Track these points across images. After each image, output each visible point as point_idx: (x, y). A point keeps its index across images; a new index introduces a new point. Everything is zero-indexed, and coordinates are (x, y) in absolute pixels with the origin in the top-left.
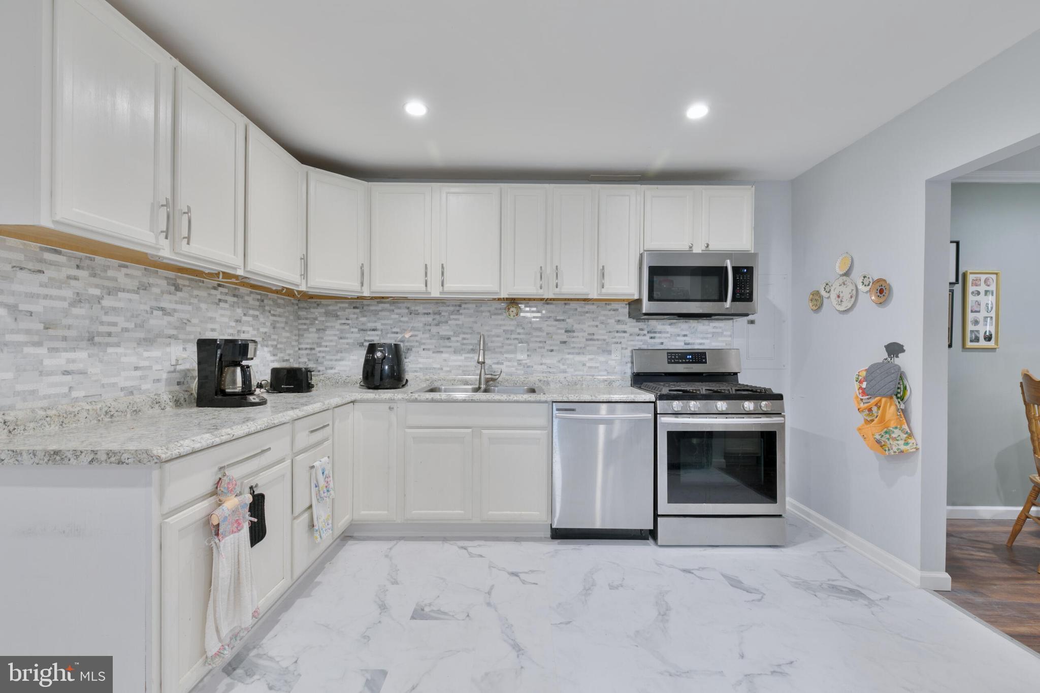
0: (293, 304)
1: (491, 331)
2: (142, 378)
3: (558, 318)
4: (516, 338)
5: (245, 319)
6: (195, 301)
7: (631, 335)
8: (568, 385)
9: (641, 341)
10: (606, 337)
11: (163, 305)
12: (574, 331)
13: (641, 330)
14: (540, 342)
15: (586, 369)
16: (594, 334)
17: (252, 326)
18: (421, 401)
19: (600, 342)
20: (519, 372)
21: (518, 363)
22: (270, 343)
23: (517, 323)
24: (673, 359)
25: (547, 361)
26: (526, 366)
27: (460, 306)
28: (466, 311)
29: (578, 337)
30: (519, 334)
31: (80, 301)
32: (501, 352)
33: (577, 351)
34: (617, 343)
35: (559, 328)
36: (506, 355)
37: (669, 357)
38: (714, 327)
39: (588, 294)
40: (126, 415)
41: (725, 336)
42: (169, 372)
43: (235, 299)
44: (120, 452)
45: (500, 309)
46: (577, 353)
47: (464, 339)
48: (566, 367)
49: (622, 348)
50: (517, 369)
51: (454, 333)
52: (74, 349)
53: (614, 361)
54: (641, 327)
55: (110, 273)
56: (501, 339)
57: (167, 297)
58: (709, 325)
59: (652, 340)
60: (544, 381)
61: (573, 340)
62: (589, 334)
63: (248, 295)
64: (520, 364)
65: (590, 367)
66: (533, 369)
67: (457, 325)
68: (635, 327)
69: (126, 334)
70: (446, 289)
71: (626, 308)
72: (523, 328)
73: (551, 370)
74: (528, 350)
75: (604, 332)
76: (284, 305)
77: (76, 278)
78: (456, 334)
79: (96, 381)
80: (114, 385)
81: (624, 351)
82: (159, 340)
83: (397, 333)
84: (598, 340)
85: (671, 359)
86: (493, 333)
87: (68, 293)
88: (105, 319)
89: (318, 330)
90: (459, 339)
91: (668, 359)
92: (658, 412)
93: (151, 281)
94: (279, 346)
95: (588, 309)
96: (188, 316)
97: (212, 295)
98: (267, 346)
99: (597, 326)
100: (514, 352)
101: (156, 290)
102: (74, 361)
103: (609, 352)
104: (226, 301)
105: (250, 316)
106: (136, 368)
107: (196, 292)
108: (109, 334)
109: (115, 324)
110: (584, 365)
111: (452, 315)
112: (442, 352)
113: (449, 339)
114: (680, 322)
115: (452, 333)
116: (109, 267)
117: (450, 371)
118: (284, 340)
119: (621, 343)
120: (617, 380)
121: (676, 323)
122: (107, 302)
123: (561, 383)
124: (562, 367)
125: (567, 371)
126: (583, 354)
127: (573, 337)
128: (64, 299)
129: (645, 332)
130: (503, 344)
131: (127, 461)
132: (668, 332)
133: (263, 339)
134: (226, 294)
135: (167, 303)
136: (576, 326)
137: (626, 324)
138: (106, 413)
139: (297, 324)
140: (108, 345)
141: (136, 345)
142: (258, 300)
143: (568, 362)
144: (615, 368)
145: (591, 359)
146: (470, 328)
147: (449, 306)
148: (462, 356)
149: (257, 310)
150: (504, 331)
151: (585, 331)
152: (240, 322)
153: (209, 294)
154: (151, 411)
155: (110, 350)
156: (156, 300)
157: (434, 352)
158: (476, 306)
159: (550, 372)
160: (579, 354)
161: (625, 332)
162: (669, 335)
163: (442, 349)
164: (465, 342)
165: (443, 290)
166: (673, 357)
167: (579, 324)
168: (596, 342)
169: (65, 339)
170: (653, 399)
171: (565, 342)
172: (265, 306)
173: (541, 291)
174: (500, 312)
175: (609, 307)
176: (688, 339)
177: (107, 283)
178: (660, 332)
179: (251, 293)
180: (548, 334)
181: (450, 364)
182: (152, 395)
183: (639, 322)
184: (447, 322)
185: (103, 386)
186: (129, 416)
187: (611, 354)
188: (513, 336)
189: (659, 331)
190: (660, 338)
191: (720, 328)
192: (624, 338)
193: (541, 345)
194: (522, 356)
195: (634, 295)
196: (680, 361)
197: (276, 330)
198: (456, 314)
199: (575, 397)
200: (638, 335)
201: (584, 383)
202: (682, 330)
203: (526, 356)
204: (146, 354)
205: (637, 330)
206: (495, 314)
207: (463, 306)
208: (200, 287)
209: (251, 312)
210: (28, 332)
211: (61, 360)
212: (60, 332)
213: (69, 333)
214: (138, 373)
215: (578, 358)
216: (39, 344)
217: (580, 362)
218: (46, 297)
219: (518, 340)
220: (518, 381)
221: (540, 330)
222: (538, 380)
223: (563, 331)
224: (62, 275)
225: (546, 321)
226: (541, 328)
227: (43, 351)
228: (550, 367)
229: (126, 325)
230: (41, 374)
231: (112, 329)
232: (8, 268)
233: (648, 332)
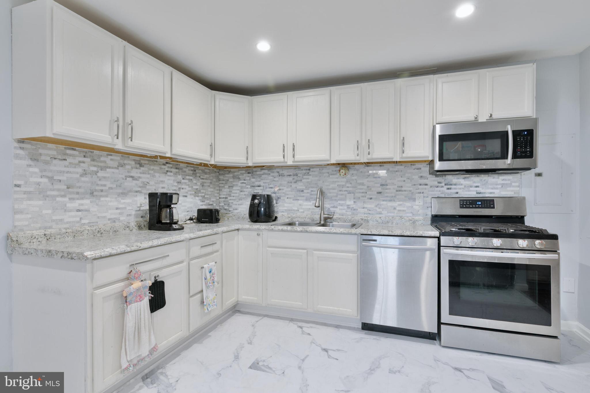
0: (215, 172)
1: (330, 186)
2: (120, 214)
4: (346, 190)
5: (183, 181)
6: (152, 172)
7: (431, 187)
8: (382, 222)
9: (440, 191)
10: (411, 189)
11: (132, 175)
12: (387, 185)
13: (440, 183)
14: (363, 193)
15: (396, 212)
16: (402, 187)
17: (188, 185)
18: (275, 231)
19: (406, 193)
20: (348, 213)
21: (347, 207)
22: (200, 195)
23: (347, 180)
24: (465, 205)
25: (368, 206)
26: (353, 209)
27: (309, 170)
28: (313, 173)
29: (390, 189)
30: (348, 187)
31: (86, 174)
32: (336, 200)
33: (389, 199)
34: (420, 193)
35: (376, 183)
36: (339, 202)
37: (461, 203)
38: (503, 180)
39: (393, 158)
40: (109, 233)
41: (514, 186)
42: (136, 211)
43: (177, 170)
44: (72, 253)
45: (335, 171)
46: (389, 200)
47: (312, 191)
48: (381, 210)
49: (424, 197)
50: (346, 211)
51: (306, 187)
52: (82, 199)
53: (418, 206)
54: (439, 181)
55: (102, 159)
56: (336, 191)
57: (135, 170)
58: (499, 178)
59: (449, 191)
60: (365, 220)
61: (386, 191)
62: (399, 187)
63: (185, 168)
64: (349, 208)
65: (399, 211)
66: (357, 211)
67: (308, 182)
68: (434, 181)
69: (111, 191)
70: (296, 159)
71: (427, 167)
72: (351, 183)
73: (369, 212)
74: (354, 198)
75: (410, 185)
76: (209, 173)
77: (84, 162)
78: (307, 188)
79: (94, 215)
80: (105, 217)
81: (425, 199)
82: (130, 193)
83: (272, 188)
84: (405, 191)
85: (463, 204)
86: (330, 187)
87: (80, 170)
88: (100, 183)
89: (229, 187)
90: (309, 191)
91: (460, 204)
92: (442, 245)
93: (126, 162)
94: (206, 196)
95: (398, 169)
96: (147, 180)
97: (162, 168)
98: (198, 196)
99: (404, 181)
100: (345, 200)
101: (128, 167)
102: (82, 205)
103: (414, 200)
104: (171, 172)
105: (186, 179)
106: (117, 209)
107: (152, 167)
108: (102, 191)
109: (105, 185)
110: (395, 209)
111: (304, 175)
112: (298, 200)
113: (302, 191)
114: (472, 177)
115: (304, 188)
116: (101, 156)
117: (303, 212)
118: (210, 193)
119: (423, 193)
120: (419, 220)
121: (469, 177)
122: (101, 174)
123: (377, 221)
124: (378, 210)
125: (382, 213)
126: (394, 201)
127: (387, 189)
128: (78, 173)
129: (443, 184)
130: (337, 194)
131: (74, 258)
132: (462, 185)
133: (195, 192)
134: (171, 168)
135: (135, 173)
136: (389, 182)
137: (427, 179)
138: (98, 231)
139: (218, 184)
140: (101, 196)
141: (117, 196)
142: (192, 170)
143: (383, 207)
144: (419, 211)
145: (401, 205)
146: (316, 184)
147: (302, 170)
148: (311, 202)
149: (191, 176)
150: (338, 186)
151: (395, 185)
152: (180, 183)
153: (161, 168)
154: (124, 231)
155: (102, 199)
156: (128, 172)
157: (293, 200)
158: (320, 170)
159: (369, 214)
160: (391, 201)
161: (426, 185)
162: (463, 187)
163: (298, 198)
164: (313, 193)
165: (294, 160)
166: (465, 203)
167: (391, 179)
168: (404, 193)
169: (78, 193)
170: (438, 235)
171: (380, 193)
172: (196, 174)
173: (358, 158)
174: (335, 173)
175: (414, 167)
176: (479, 190)
177: (100, 164)
178: (455, 185)
179: (187, 166)
180: (368, 187)
181: (303, 207)
182: (125, 223)
183: (438, 177)
184: (301, 180)
185: (98, 217)
186: (111, 233)
187: (415, 201)
188: (344, 189)
189: (454, 183)
190: (455, 189)
191: (509, 180)
192: (426, 189)
193: (363, 195)
194: (350, 202)
195: (429, 157)
196: (471, 206)
197: (204, 187)
198: (307, 175)
199: (377, 231)
200: (437, 187)
201: (394, 221)
202: (474, 182)
203: (353, 202)
204: (123, 201)
205: (436, 183)
206: (332, 174)
207: (311, 170)
208: (155, 164)
209: (188, 177)
210: (59, 190)
211: (76, 204)
212: (75, 190)
213: (81, 190)
214: (118, 211)
215: (390, 204)
216: (64, 196)
217: (391, 207)
218: (68, 172)
219: (347, 191)
220: (347, 219)
221: (362, 184)
222: (361, 218)
223: (379, 185)
224: (76, 161)
225: (367, 178)
226: (363, 183)
227: (66, 199)
228: (370, 210)
229: (111, 186)
230: (65, 211)
231: (103, 188)
232: (48, 158)
233: (445, 185)
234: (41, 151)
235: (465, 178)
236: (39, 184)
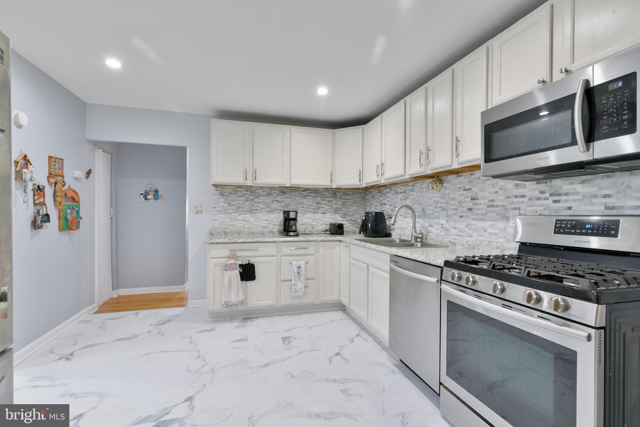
0: (360, 193)
1: (428, 202)
2: (268, 223)
3: (466, 188)
5: (322, 202)
6: (293, 197)
7: (530, 199)
9: (542, 206)
10: (504, 203)
12: (477, 199)
13: (542, 192)
14: (454, 209)
15: (486, 235)
16: (493, 201)
17: (327, 205)
19: (498, 209)
20: (442, 233)
21: (441, 226)
22: (340, 212)
23: (441, 194)
24: (563, 228)
25: (458, 225)
26: (446, 229)
29: (481, 204)
30: (442, 203)
31: (247, 201)
32: (432, 218)
33: (479, 217)
34: (515, 209)
35: (466, 197)
36: (435, 220)
37: (558, 225)
40: (259, 235)
42: (280, 222)
43: (316, 194)
46: (480, 219)
47: (416, 208)
48: (471, 232)
50: (440, 231)
52: (245, 214)
53: (510, 228)
54: (541, 190)
55: (257, 191)
56: (432, 208)
57: (279, 197)
59: (556, 205)
60: (453, 242)
61: (477, 207)
62: (490, 201)
63: (324, 192)
64: (443, 227)
65: (490, 233)
66: (450, 232)
67: (413, 199)
68: (534, 190)
69: (263, 210)
72: (444, 199)
73: (461, 234)
74: (447, 216)
75: (503, 198)
76: (352, 194)
77: (246, 194)
79: (252, 223)
80: (258, 225)
82: (275, 211)
84: (497, 206)
85: (561, 227)
86: (428, 204)
87: (244, 199)
88: (255, 205)
91: (556, 227)
92: (443, 278)
93: (272, 192)
94: (347, 213)
96: (289, 203)
97: (302, 194)
98: (338, 214)
99: (496, 192)
100: (438, 218)
101: (274, 195)
102: (245, 217)
103: (508, 219)
104: (310, 196)
105: (326, 200)
106: (266, 220)
107: (293, 194)
108: (257, 210)
109: (259, 207)
110: (485, 231)
111: (411, 192)
114: (596, 178)
116: (257, 190)
118: (352, 211)
119: (519, 209)
121: (592, 179)
122: (256, 200)
124: (469, 232)
125: (473, 235)
126: (485, 220)
127: (477, 204)
128: (243, 200)
129: (547, 195)
130: (433, 211)
132: (578, 193)
133: (335, 210)
134: (310, 193)
135: (279, 198)
136: (480, 194)
137: (525, 188)
138: (252, 233)
139: (364, 203)
140: (256, 213)
141: (266, 213)
142: (331, 193)
143: (473, 227)
145: (491, 226)
146: (418, 200)
147: (409, 186)
149: (331, 198)
150: (434, 202)
151: (486, 198)
152: (319, 203)
153: (301, 194)
154: (269, 235)
155: (257, 214)
156: (274, 198)
157: (404, 217)
160: (481, 220)
161: (524, 196)
162: (580, 197)
165: (384, 178)
166: (563, 226)
167: (482, 191)
168: (496, 209)
169: (243, 211)
170: (443, 264)
171: (471, 209)
172: (337, 196)
177: (256, 195)
178: (567, 194)
179: (326, 191)
180: (459, 202)
182: (271, 230)
183: (540, 183)
184: (408, 197)
185: (254, 225)
186: (260, 235)
187: (509, 221)
188: (439, 205)
189: (565, 192)
190: (566, 201)
192: (523, 202)
193: (455, 212)
194: (443, 221)
196: (573, 231)
197: (345, 206)
198: (412, 192)
200: (539, 199)
202: (601, 188)
203: (446, 221)
204: (270, 216)
205: (537, 194)
208: (295, 191)
209: (327, 199)
210: (233, 210)
211: (242, 217)
212: (241, 209)
213: (244, 210)
214: (267, 222)
215: (481, 224)
216: (236, 213)
217: (482, 227)
218: (238, 200)
219: (441, 208)
220: (438, 241)
221: (454, 199)
222: (449, 241)
223: (469, 199)
224: (242, 194)
225: (459, 191)
226: (455, 197)
227: (237, 214)
228: (461, 231)
229: (263, 207)
230: (236, 221)
231: (258, 208)
232: (228, 194)
233: (551, 195)
234: (225, 190)
235: (583, 182)
236: (223, 207)
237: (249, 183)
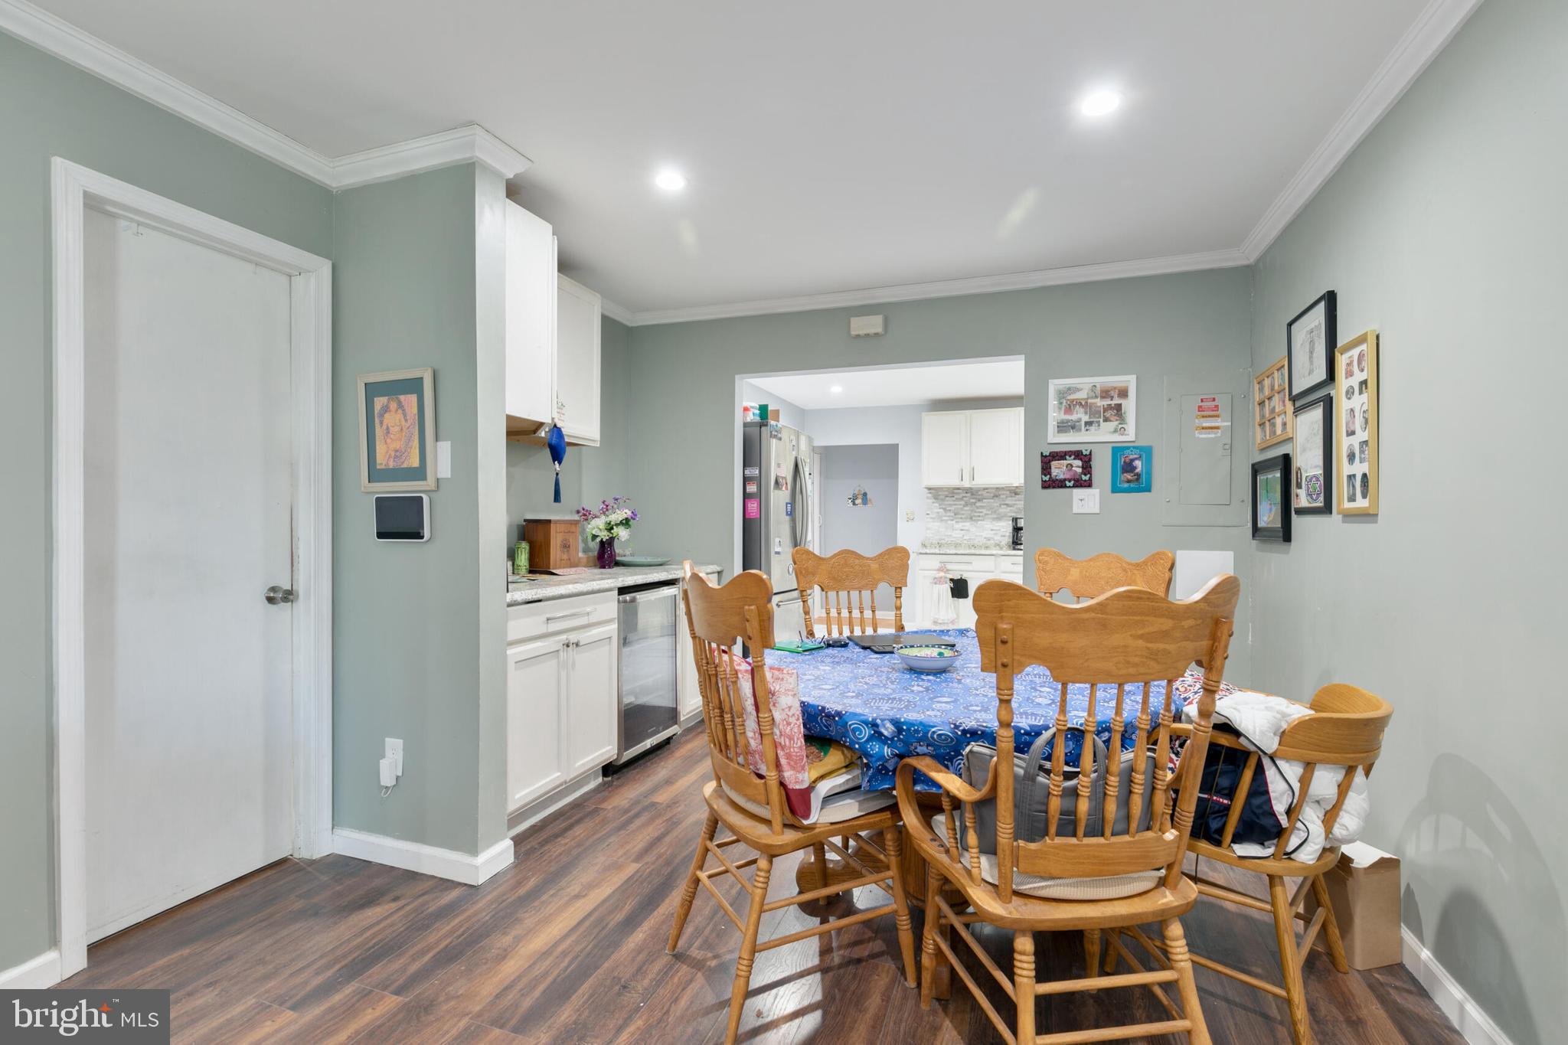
2: (994, 534)
11: (1007, 502)
31: (967, 505)
40: (981, 546)
42: (1009, 532)
52: (965, 522)
55: (980, 493)
57: (1009, 499)
69: (987, 516)
77: (966, 497)
79: (973, 533)
80: (982, 536)
88: (977, 510)
93: (1000, 493)
101: (1002, 496)
102: (964, 526)
106: (992, 530)
108: (979, 516)
109: (981, 512)
122: (978, 504)
128: (961, 505)
135: (1009, 501)
138: (972, 544)
140: (979, 520)
141: (992, 520)
155: (979, 522)
156: (1000, 501)
169: (961, 518)
177: (978, 498)
182: (996, 539)
185: (976, 536)
204: (995, 524)
210: (949, 516)
211: (960, 525)
212: (960, 516)
213: (963, 516)
214: (993, 532)
216: (952, 520)
218: (955, 505)
224: (961, 496)
227: (954, 522)
229: (988, 512)
230: (953, 530)
231: (981, 514)
232: (943, 497)
234: (940, 493)
236: (938, 513)
237: (966, 484)
